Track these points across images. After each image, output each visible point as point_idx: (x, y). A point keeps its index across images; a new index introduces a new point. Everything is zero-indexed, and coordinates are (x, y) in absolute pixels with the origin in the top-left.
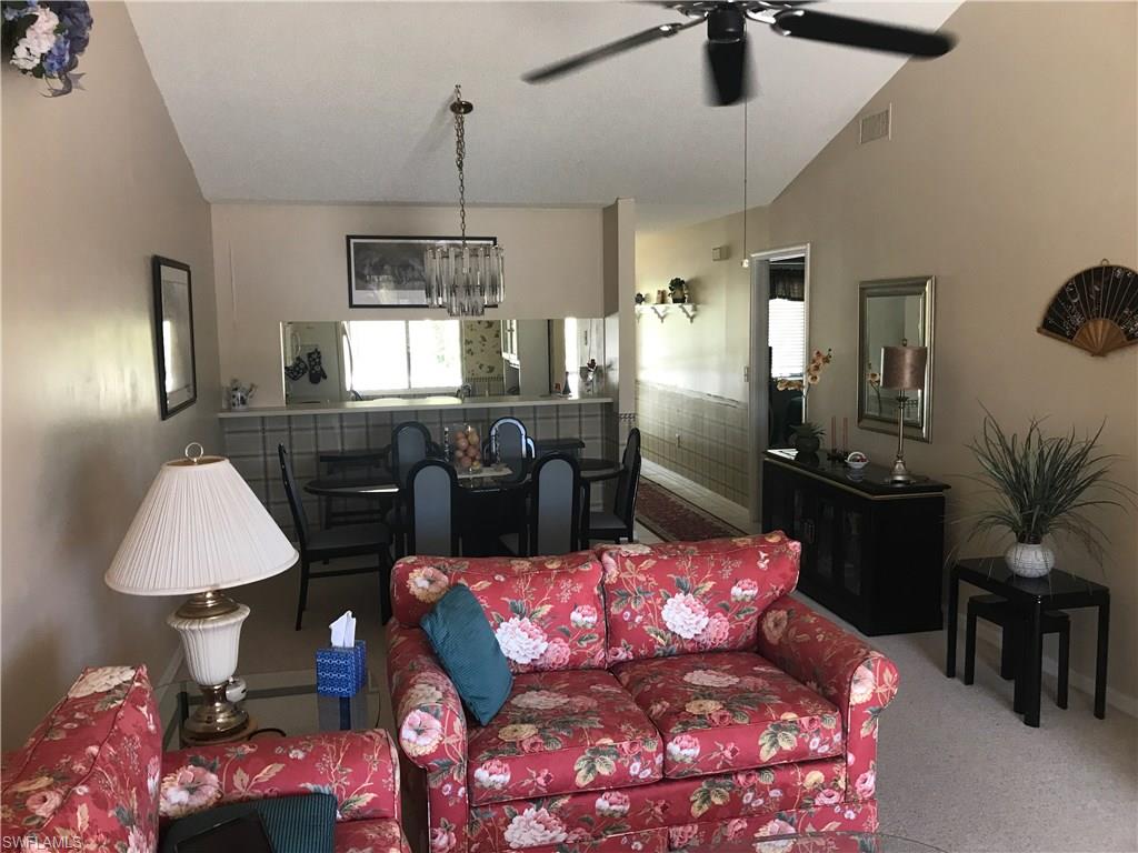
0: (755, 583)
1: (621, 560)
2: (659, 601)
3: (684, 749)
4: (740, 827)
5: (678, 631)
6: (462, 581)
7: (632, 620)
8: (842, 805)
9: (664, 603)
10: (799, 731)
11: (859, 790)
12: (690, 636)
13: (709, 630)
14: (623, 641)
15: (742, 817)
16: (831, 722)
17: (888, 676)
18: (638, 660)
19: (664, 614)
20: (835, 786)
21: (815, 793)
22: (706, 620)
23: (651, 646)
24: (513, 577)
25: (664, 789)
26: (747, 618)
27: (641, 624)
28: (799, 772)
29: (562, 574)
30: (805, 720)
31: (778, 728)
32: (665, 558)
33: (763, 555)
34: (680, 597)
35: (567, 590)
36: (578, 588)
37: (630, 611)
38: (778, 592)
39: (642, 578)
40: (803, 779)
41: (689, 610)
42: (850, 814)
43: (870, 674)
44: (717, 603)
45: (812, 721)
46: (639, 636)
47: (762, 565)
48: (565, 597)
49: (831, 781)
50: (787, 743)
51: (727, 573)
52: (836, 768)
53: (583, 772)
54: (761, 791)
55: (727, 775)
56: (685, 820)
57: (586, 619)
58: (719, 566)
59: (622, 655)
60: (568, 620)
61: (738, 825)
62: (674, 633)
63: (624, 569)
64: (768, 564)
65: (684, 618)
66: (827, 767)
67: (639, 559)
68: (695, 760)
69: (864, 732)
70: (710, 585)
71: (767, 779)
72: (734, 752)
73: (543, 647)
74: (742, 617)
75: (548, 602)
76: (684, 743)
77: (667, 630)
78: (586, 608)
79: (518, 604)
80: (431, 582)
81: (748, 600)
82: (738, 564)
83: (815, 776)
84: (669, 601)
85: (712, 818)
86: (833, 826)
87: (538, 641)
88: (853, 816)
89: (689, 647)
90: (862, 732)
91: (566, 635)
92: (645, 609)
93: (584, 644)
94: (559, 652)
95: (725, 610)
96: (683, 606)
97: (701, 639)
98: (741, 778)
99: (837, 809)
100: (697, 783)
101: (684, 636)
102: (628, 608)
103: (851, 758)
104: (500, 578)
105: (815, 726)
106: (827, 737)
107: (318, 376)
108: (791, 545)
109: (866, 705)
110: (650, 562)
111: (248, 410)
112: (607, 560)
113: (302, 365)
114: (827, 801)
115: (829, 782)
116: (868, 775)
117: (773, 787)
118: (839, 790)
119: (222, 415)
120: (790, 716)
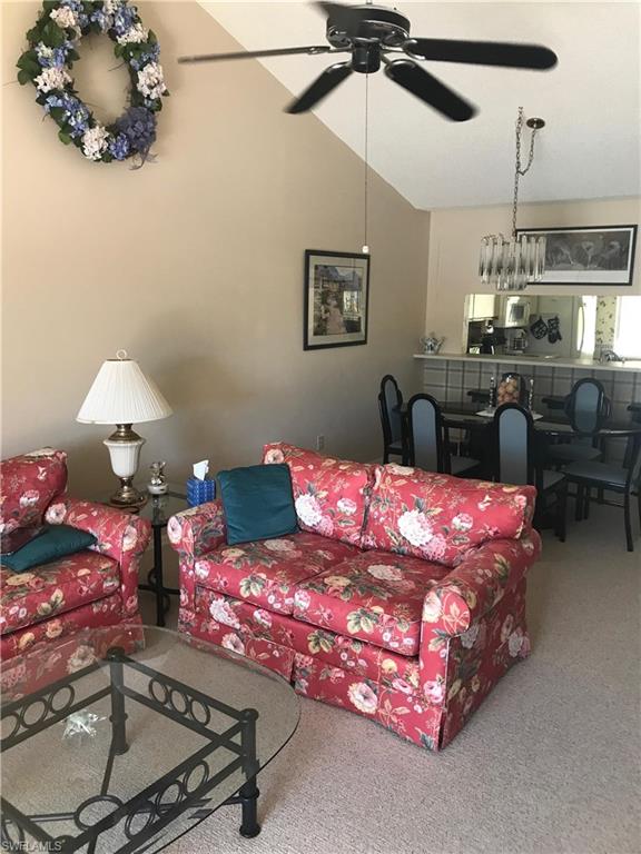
0: (471, 519)
1: (385, 475)
2: (398, 511)
3: (302, 601)
4: (339, 675)
5: (408, 538)
6: (290, 463)
7: (378, 519)
8: (414, 698)
9: (401, 514)
10: (378, 622)
11: (426, 693)
12: (417, 544)
13: (431, 544)
14: (371, 533)
15: (342, 669)
16: (404, 628)
17: (454, 608)
18: (380, 549)
19: (400, 521)
20: (406, 679)
21: (392, 677)
22: (431, 536)
23: (388, 541)
24: (318, 467)
25: (290, 622)
26: (461, 544)
27: (383, 524)
28: (380, 654)
29: (343, 474)
30: (386, 617)
31: (364, 613)
32: (416, 481)
33: (487, 498)
34: (415, 513)
35: (340, 485)
36: (347, 485)
37: (378, 511)
38: (491, 533)
39: (392, 491)
40: (381, 662)
41: (419, 525)
42: (419, 709)
43: (438, 601)
44: (441, 525)
45: (391, 620)
46: (380, 533)
47: (482, 506)
48: (337, 489)
50: (367, 627)
51: (453, 505)
52: (409, 666)
53: (243, 589)
54: (352, 656)
55: (334, 634)
56: (306, 652)
57: (347, 508)
58: (450, 496)
59: (371, 543)
60: (336, 506)
61: (337, 674)
62: (404, 538)
63: (384, 482)
64: (487, 507)
65: (414, 529)
66: (401, 661)
67: (396, 477)
68: (306, 611)
70: (439, 510)
71: (357, 649)
72: (330, 616)
73: (319, 518)
74: (457, 542)
75: (326, 490)
76: (302, 596)
77: (399, 533)
78: (348, 501)
79: (312, 486)
80: (275, 459)
81: (463, 530)
82: (464, 500)
83: (389, 664)
84: (406, 513)
85: (321, 658)
86: (403, 710)
87: (317, 514)
88: (420, 711)
89: (416, 552)
90: (430, 646)
91: (333, 515)
92: (387, 513)
93: (343, 525)
94: (327, 526)
95: (446, 533)
96: (415, 520)
97: (424, 549)
98: (340, 640)
99: (410, 699)
100: (312, 629)
101: (412, 543)
102: (377, 510)
103: (422, 664)
104: (311, 467)
105: (391, 624)
106: (398, 637)
107: (555, 338)
108: (517, 497)
109: (433, 625)
110: (403, 482)
111: (437, 354)
112: (378, 472)
113: (544, 329)
114: (401, 688)
115: (402, 674)
116: (435, 684)
117: (361, 656)
118: (411, 685)
119: (416, 356)
120: (378, 609)
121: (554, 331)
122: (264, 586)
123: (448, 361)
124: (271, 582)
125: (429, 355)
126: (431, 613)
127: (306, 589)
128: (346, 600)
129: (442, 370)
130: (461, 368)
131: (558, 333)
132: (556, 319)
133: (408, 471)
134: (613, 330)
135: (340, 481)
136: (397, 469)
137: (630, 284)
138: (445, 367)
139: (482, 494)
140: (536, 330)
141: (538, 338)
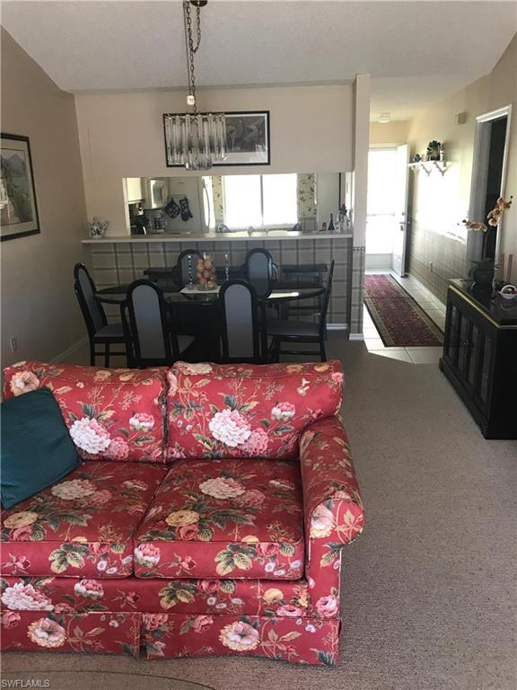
0: (293, 406)
1: (181, 378)
2: (207, 414)
3: (148, 555)
4: (206, 622)
5: (223, 440)
6: (50, 385)
7: (184, 427)
8: (304, 619)
9: (212, 416)
10: (256, 554)
11: (319, 609)
12: (234, 445)
13: (251, 441)
14: (176, 444)
15: (209, 615)
16: (289, 551)
17: (348, 516)
18: (189, 460)
19: (211, 426)
20: (295, 603)
21: (276, 605)
22: (249, 433)
23: (199, 450)
24: (91, 384)
25: (132, 583)
26: (284, 434)
27: (191, 431)
28: (259, 587)
29: (129, 385)
30: (264, 546)
31: (236, 549)
32: (220, 378)
33: (304, 382)
34: (227, 412)
35: (128, 400)
36: (138, 398)
37: (182, 420)
38: (315, 416)
39: (196, 394)
40: (262, 594)
41: (234, 424)
42: (311, 628)
43: (329, 513)
44: (259, 419)
45: (271, 547)
46: (188, 441)
47: (301, 391)
48: (126, 405)
49: (291, 600)
50: (243, 563)
51: (269, 396)
52: (296, 589)
53: (56, 563)
54: (222, 597)
55: (193, 580)
56: (157, 609)
57: (142, 424)
58: (264, 388)
59: (178, 454)
60: (128, 425)
61: (203, 621)
62: (219, 442)
63: (182, 385)
64: (307, 391)
65: (229, 429)
66: (287, 587)
67: (195, 378)
68: (155, 566)
69: (323, 563)
70: (254, 404)
71: (229, 588)
72: (191, 564)
73: (107, 443)
74: (280, 433)
75: (111, 408)
76: (147, 550)
77: (212, 438)
78: (144, 416)
79: (89, 407)
80: (26, 384)
81: (286, 419)
82: (280, 388)
83: (274, 593)
84: (217, 415)
85: (179, 611)
86: (294, 635)
87: (103, 438)
88: (313, 630)
89: (234, 453)
90: (321, 562)
91: (126, 435)
92: (195, 419)
93: (141, 444)
94: (120, 448)
95: (266, 426)
96: (229, 420)
97: (243, 448)
98: (205, 585)
99: (299, 622)
100: (164, 583)
101: (229, 444)
102: (181, 418)
103: (312, 582)
104: (81, 385)
105: (273, 552)
106: (282, 563)
107: (187, 216)
108: (334, 375)
109: (325, 540)
110: (206, 381)
111: (103, 238)
112: (171, 376)
113: (177, 208)
114: (288, 614)
116: (329, 598)
117: (234, 596)
118: (301, 607)
119: (84, 241)
120: (251, 539)
121: (186, 210)
122: (88, 553)
123: (115, 244)
124: (96, 545)
125: (97, 239)
126: (320, 528)
127: (150, 540)
128: (208, 539)
129: (111, 253)
130: (129, 250)
131: (189, 211)
132: (186, 200)
133: (205, 369)
134: (222, 208)
135: (128, 395)
136: (195, 369)
137: (269, 164)
138: (113, 250)
139: (297, 379)
140: (170, 209)
141: (173, 217)
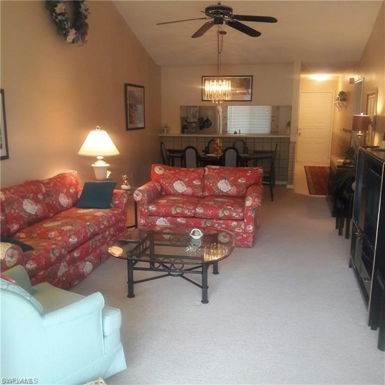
0: (245, 179)
2: (217, 181)
5: (222, 189)
7: (209, 185)
8: (243, 233)
9: (219, 181)
10: (230, 211)
11: (247, 229)
12: (225, 191)
13: (231, 190)
14: (207, 190)
17: (256, 199)
19: (218, 184)
21: (235, 228)
22: (230, 188)
23: (214, 192)
24: (180, 171)
25: (194, 219)
27: (212, 186)
28: (230, 222)
29: (193, 171)
30: (233, 209)
31: (225, 209)
32: (221, 170)
34: (223, 180)
35: (193, 176)
38: (252, 183)
39: (214, 174)
40: (231, 224)
41: (226, 184)
44: (234, 183)
46: (210, 189)
47: (248, 174)
50: (227, 213)
51: (238, 176)
53: (173, 211)
54: (219, 224)
55: (212, 219)
57: (197, 183)
58: (236, 173)
59: (207, 194)
60: (192, 183)
62: (220, 190)
63: (209, 171)
64: (250, 174)
65: (224, 186)
66: (238, 222)
68: (202, 213)
69: (249, 214)
70: (233, 178)
71: (222, 222)
72: (212, 213)
73: (185, 189)
74: (241, 188)
75: (188, 178)
76: (200, 209)
77: (218, 189)
78: (197, 181)
79: (180, 177)
81: (243, 183)
83: (234, 223)
86: (240, 238)
87: (184, 187)
88: (245, 236)
89: (225, 194)
91: (191, 187)
92: (213, 182)
93: (196, 190)
94: (189, 191)
95: (236, 185)
96: (224, 183)
97: (228, 192)
99: (241, 234)
100: (203, 219)
102: (209, 182)
103: (245, 221)
106: (238, 213)
108: (259, 170)
109: (249, 207)
110: (218, 171)
112: (206, 169)
114: (238, 231)
115: (239, 226)
116: (250, 226)
117: (223, 224)
118: (242, 228)
119: (160, 135)
122: (182, 208)
123: (173, 136)
125: (165, 134)
126: (248, 203)
127: (201, 206)
128: (217, 207)
129: (172, 141)
133: (218, 167)
135: (193, 174)
137: (251, 101)
139: (247, 171)
